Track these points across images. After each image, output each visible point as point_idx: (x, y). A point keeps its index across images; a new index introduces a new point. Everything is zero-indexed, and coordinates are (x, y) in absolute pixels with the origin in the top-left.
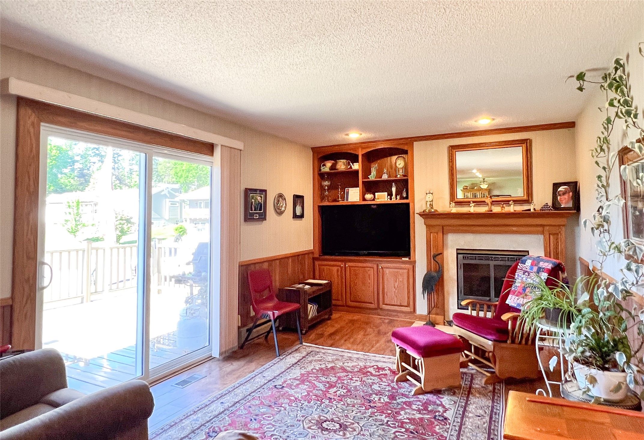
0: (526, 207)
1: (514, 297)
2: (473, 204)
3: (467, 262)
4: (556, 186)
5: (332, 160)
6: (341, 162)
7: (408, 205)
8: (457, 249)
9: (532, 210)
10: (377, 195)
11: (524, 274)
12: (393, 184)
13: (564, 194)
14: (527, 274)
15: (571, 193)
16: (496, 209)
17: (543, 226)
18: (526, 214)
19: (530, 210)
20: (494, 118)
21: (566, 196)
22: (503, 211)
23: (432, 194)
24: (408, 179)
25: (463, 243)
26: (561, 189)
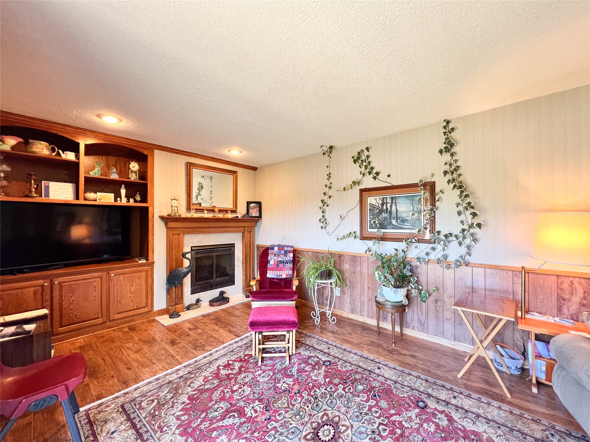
0: (234, 215)
1: (271, 271)
2: (206, 211)
3: (198, 256)
4: (248, 203)
5: (18, 137)
6: (41, 144)
7: (147, 208)
8: (191, 247)
9: (240, 217)
10: (100, 195)
11: (275, 256)
12: (123, 186)
13: (254, 208)
14: (277, 256)
15: (258, 208)
16: (221, 216)
17: (244, 227)
18: (236, 220)
19: (238, 217)
20: (242, 150)
21: (255, 210)
22: (224, 217)
23: (177, 200)
24: (147, 184)
25: (196, 242)
26: (252, 205)
